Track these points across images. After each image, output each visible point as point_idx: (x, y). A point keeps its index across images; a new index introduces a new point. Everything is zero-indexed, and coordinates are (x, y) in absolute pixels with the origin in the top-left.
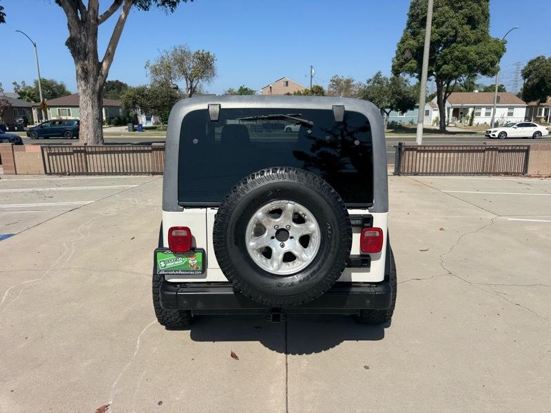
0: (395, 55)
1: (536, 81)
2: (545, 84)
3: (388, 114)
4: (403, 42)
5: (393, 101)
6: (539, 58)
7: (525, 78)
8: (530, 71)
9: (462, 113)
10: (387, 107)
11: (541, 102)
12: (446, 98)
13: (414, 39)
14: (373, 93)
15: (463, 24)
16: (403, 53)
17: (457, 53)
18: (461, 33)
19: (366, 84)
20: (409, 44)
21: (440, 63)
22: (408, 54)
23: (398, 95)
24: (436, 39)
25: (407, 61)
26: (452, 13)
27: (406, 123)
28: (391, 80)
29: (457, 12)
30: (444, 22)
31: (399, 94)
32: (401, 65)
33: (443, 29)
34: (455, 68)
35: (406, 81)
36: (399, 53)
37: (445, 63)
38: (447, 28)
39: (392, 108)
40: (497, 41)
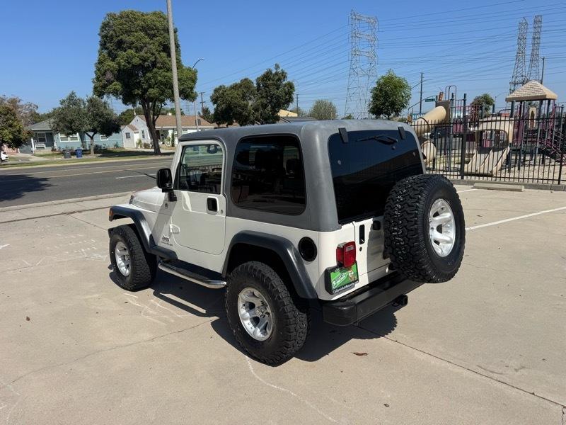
0: (94, 76)
1: (224, 106)
2: (232, 110)
3: (92, 138)
4: (100, 62)
5: (96, 124)
6: (221, 87)
7: (214, 103)
8: (217, 97)
9: (162, 135)
10: (90, 131)
11: (229, 124)
12: (154, 121)
13: (113, 60)
14: (71, 116)
15: (160, 51)
16: (104, 74)
17: (159, 78)
18: (159, 60)
19: (61, 106)
20: (109, 66)
21: (145, 86)
22: (109, 76)
23: (100, 117)
24: (138, 63)
25: (110, 82)
26: (147, 40)
27: (111, 147)
28: (88, 101)
29: (152, 39)
30: (142, 48)
31: (102, 116)
32: (105, 87)
33: (142, 53)
34: (161, 92)
35: (105, 103)
36: (99, 74)
37: (150, 87)
38: (146, 53)
39: (95, 131)
40: (189, 69)
